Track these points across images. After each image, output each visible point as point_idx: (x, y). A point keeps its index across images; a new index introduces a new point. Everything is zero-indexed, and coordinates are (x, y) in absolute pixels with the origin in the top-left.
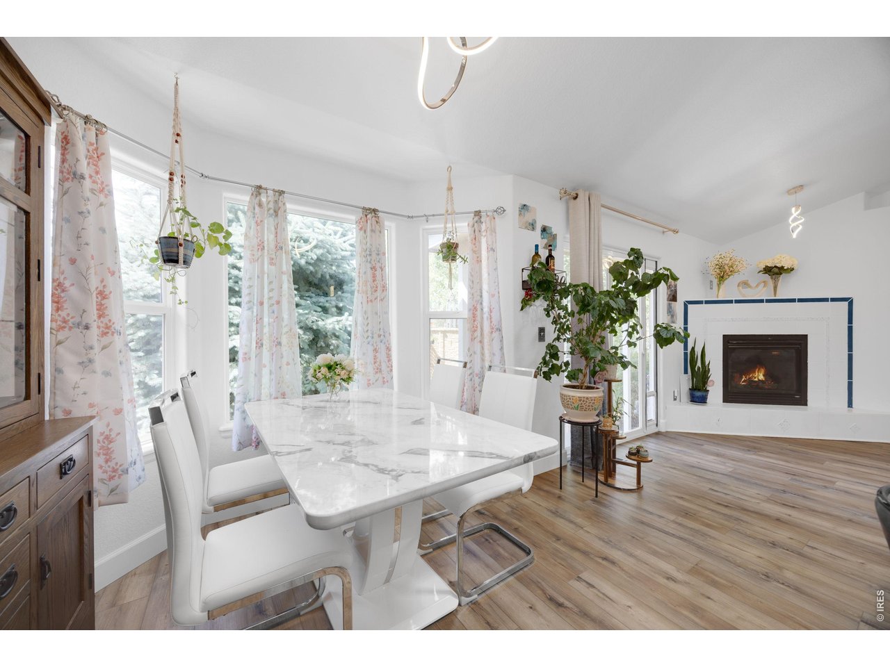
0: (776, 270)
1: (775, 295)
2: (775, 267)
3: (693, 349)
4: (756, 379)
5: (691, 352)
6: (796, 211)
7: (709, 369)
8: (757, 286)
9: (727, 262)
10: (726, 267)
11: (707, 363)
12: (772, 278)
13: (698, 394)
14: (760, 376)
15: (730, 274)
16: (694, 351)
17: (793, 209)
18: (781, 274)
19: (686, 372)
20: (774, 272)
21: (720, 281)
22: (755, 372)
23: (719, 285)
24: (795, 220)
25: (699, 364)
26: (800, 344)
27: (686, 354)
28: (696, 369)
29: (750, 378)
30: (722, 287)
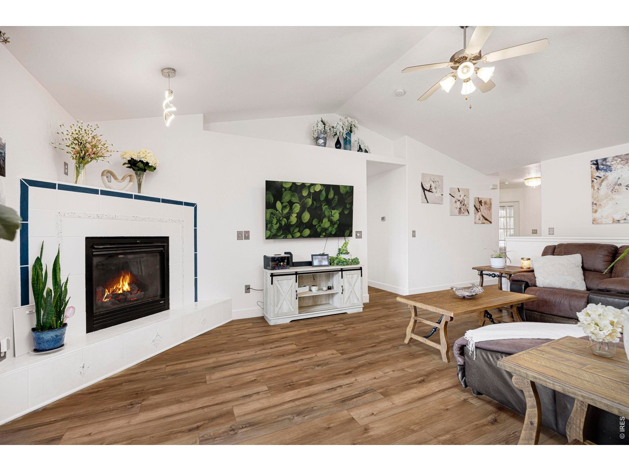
0: (141, 165)
1: (139, 192)
2: (142, 162)
3: (38, 260)
4: (121, 292)
5: (34, 266)
6: (169, 96)
7: (66, 290)
8: (123, 179)
9: (89, 140)
10: (88, 146)
11: (63, 281)
12: (136, 174)
13: (48, 335)
14: (124, 286)
15: (93, 156)
16: (41, 265)
17: (167, 93)
18: (145, 170)
19: (25, 301)
20: (139, 167)
21: (79, 163)
22: (119, 282)
23: (78, 169)
24: (168, 106)
25: (50, 285)
26: (163, 247)
27: (24, 272)
28: (45, 294)
29: (113, 292)
30: (82, 172)
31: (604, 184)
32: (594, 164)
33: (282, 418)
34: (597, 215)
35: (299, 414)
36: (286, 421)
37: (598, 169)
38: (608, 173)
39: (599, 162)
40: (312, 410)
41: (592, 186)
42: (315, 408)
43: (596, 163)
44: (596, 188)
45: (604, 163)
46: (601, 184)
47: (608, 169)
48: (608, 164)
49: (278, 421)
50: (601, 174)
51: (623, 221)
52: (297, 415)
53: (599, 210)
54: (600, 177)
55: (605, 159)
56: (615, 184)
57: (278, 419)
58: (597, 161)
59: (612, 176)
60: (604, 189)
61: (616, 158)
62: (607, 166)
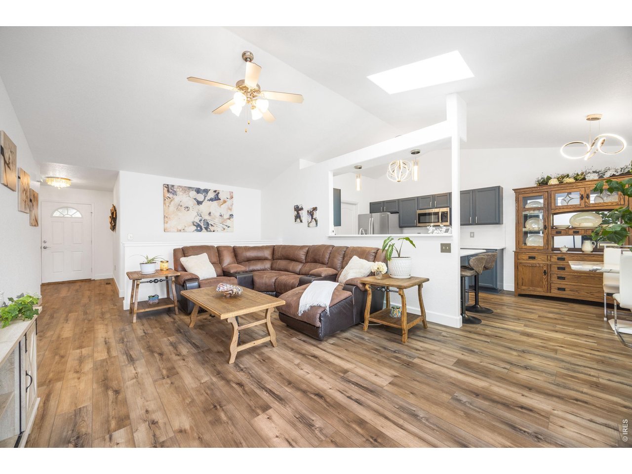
31: (172, 203)
32: (166, 187)
33: (431, 426)
34: (167, 226)
35: (415, 416)
36: (432, 422)
37: (168, 191)
38: (175, 197)
39: (170, 186)
40: (402, 408)
41: (164, 203)
42: (397, 407)
43: (167, 186)
44: (167, 205)
45: (172, 188)
46: (170, 203)
47: (175, 193)
48: (175, 190)
49: (438, 427)
50: (170, 195)
51: (183, 231)
52: (417, 416)
53: (169, 222)
54: (170, 198)
55: (173, 186)
56: (179, 205)
57: (436, 428)
58: (168, 185)
59: (177, 199)
60: (172, 208)
61: (179, 187)
62: (174, 191)
